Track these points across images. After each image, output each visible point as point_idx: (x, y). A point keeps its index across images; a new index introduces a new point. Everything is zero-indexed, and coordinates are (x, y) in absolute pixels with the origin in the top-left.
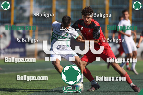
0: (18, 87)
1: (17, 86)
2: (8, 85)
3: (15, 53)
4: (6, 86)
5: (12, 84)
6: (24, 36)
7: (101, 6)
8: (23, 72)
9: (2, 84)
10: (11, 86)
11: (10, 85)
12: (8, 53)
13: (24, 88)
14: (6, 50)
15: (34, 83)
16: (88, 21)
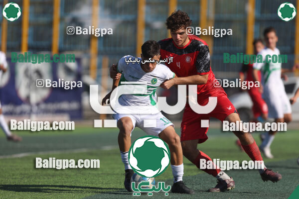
0: (65, 182)
1: (63, 179)
2: (45, 177)
3: (60, 112)
4: (42, 180)
5: (53, 176)
6: (79, 77)
7: (238, 16)
8: (76, 151)
9: (32, 176)
10: (52, 180)
11: (49, 177)
12: (46, 112)
13: (78, 185)
14: (43, 106)
15: (98, 174)
16: (181, 41)
